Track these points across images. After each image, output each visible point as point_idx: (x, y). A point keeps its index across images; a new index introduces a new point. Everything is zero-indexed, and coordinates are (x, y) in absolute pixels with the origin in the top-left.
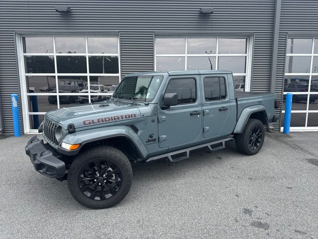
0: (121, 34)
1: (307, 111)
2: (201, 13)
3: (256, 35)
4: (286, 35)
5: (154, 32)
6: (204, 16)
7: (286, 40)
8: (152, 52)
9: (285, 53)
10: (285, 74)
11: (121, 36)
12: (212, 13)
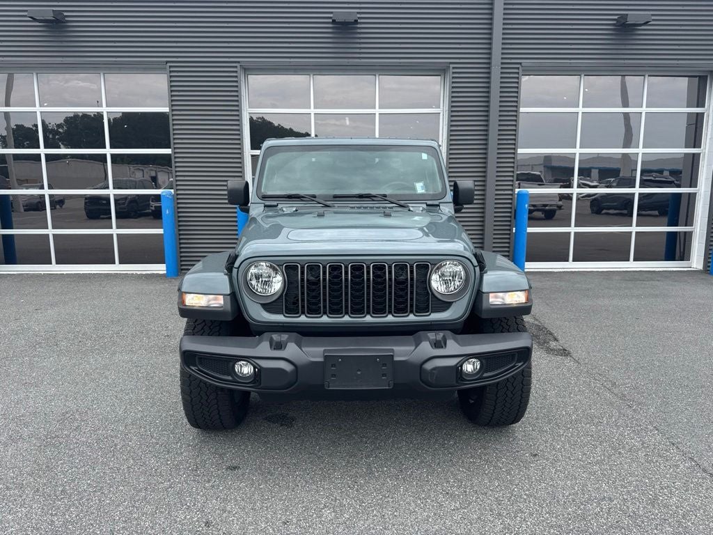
0: (170, 67)
1: (573, 230)
2: (334, 22)
3: (453, 68)
4: (518, 68)
5: (239, 62)
6: (345, 28)
7: (518, 78)
8: (236, 103)
9: (516, 106)
10: (519, 150)
11: (170, 72)
12: (356, 21)
